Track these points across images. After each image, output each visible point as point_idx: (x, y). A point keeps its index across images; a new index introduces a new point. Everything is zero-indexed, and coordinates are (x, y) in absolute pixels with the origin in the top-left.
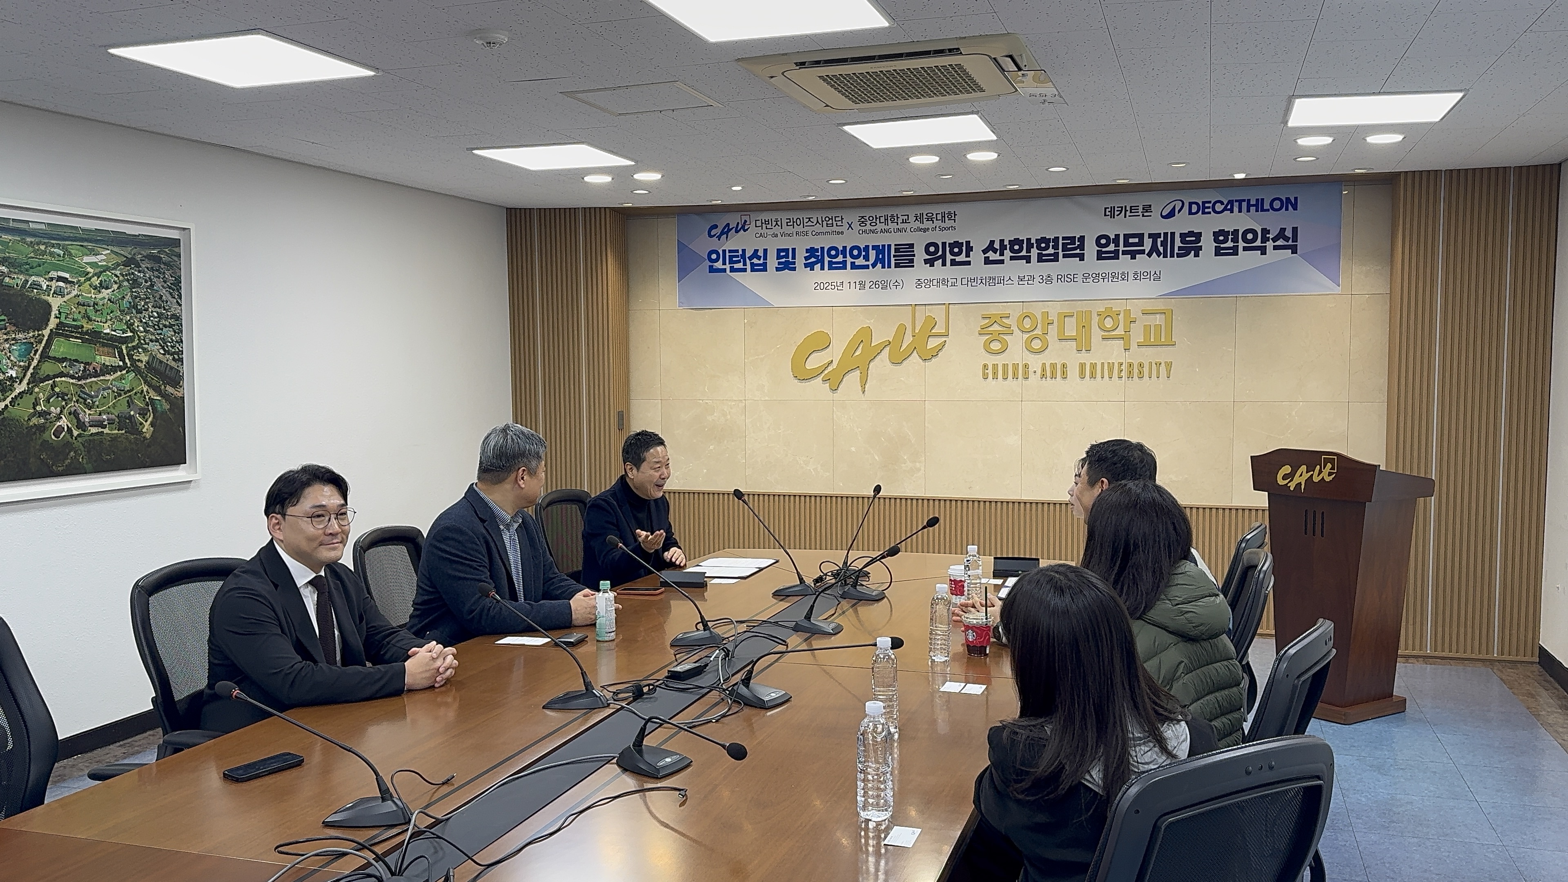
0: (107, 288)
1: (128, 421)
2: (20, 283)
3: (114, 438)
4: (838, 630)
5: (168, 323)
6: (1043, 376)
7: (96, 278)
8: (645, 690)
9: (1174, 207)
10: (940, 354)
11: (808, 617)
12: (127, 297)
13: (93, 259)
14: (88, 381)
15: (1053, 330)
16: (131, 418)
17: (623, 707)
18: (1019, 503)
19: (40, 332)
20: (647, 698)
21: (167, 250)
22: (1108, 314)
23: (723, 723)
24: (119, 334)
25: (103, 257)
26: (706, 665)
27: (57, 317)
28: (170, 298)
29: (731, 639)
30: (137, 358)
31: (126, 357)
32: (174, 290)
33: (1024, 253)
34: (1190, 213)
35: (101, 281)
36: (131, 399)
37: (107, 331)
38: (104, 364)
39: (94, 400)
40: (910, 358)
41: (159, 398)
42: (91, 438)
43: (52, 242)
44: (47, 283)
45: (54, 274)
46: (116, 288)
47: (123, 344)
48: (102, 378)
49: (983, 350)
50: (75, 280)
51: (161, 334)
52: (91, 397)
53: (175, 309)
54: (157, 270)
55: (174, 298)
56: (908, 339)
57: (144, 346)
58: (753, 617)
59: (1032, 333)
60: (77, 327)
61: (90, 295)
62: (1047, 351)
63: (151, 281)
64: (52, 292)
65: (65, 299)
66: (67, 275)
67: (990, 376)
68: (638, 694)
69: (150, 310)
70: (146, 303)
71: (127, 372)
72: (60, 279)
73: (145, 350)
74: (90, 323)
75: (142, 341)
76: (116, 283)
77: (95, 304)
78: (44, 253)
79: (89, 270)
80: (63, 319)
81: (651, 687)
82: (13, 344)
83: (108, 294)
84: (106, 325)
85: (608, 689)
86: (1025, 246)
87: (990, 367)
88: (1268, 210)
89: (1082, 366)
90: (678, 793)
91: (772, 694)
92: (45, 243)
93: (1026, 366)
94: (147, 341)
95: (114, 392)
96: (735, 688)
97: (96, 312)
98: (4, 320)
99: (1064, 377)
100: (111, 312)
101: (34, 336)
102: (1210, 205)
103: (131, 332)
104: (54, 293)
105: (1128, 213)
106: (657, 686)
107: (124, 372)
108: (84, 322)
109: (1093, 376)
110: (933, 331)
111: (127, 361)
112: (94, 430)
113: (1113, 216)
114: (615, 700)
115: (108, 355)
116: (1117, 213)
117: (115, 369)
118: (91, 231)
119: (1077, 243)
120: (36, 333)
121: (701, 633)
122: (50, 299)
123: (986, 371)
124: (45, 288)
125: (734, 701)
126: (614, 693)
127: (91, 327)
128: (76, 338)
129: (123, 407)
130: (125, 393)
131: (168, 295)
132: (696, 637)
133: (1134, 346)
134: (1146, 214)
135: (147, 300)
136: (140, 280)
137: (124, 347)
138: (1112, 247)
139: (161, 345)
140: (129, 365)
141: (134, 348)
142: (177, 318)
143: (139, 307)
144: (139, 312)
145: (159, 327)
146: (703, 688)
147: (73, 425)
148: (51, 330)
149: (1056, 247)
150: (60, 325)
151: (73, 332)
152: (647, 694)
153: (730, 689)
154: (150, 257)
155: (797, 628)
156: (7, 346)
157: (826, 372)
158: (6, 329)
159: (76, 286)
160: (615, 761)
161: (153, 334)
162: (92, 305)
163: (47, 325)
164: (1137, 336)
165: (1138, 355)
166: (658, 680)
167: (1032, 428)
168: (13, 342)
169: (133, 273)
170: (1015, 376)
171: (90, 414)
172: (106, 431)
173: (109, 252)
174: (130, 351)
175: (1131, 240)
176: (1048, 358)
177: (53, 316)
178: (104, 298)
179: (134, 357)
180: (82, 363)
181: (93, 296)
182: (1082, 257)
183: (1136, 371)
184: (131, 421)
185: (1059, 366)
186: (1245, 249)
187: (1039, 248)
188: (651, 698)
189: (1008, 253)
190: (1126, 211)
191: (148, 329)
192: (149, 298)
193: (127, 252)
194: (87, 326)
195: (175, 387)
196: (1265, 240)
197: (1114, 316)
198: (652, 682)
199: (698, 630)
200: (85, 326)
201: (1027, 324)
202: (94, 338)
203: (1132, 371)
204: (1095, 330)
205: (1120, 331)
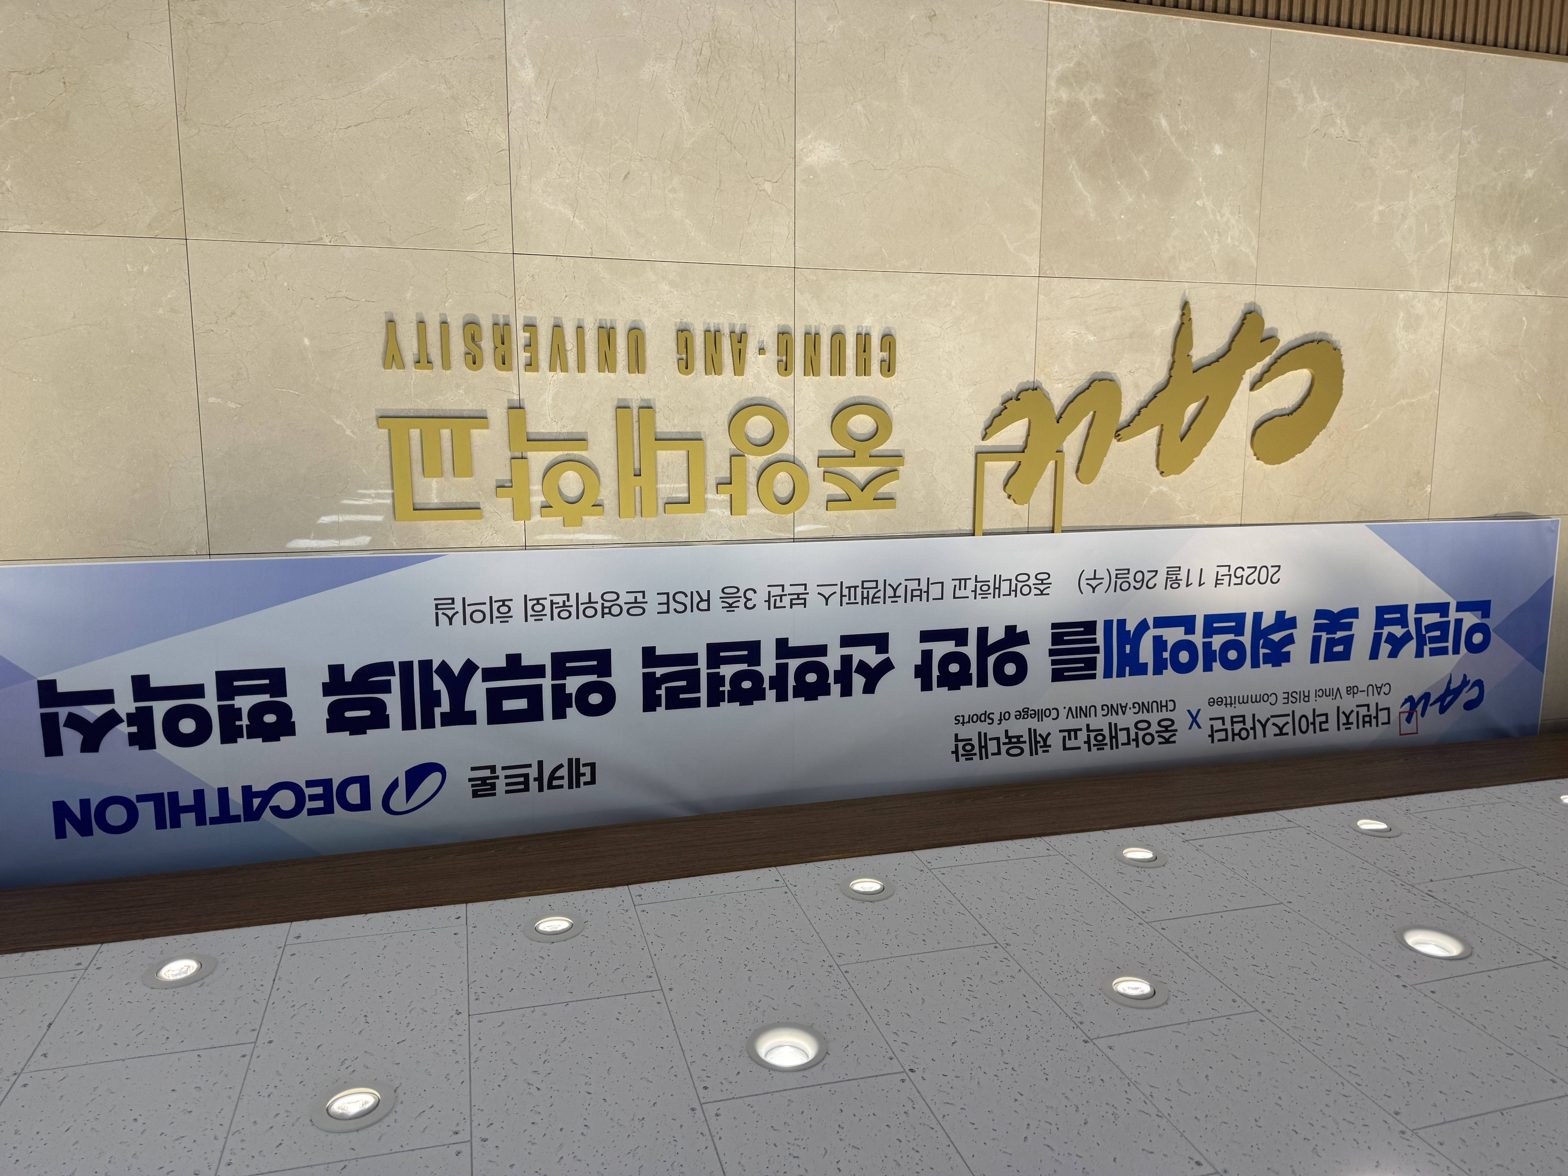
6: (740, 338)
9: (408, 799)
10: (996, 405)
15: (717, 464)
22: (571, 508)
33: (794, 664)
34: (364, 782)
40: (1070, 392)
49: (895, 410)
56: (1073, 443)
59: (771, 457)
62: (731, 409)
67: (875, 342)
86: (791, 682)
87: (876, 365)
88: (142, 798)
89: (637, 363)
93: (785, 368)
99: (684, 335)
102: (309, 805)
105: (533, 772)
109: (606, 331)
113: (574, 765)
116: (564, 772)
119: (662, 692)
123: (885, 355)
133: (498, 417)
134: (487, 773)
138: (573, 684)
149: (715, 681)
157: (1267, 360)
164: (490, 446)
165: (484, 390)
170: (812, 337)
175: (521, 704)
176: (728, 388)
182: (650, 656)
183: (486, 344)
185: (699, 364)
186: (197, 691)
187: (757, 678)
189: (832, 662)
190: (539, 779)
196: (141, 719)
197: (557, 502)
201: (782, 482)
203: (499, 344)
204: (607, 466)
205: (540, 459)
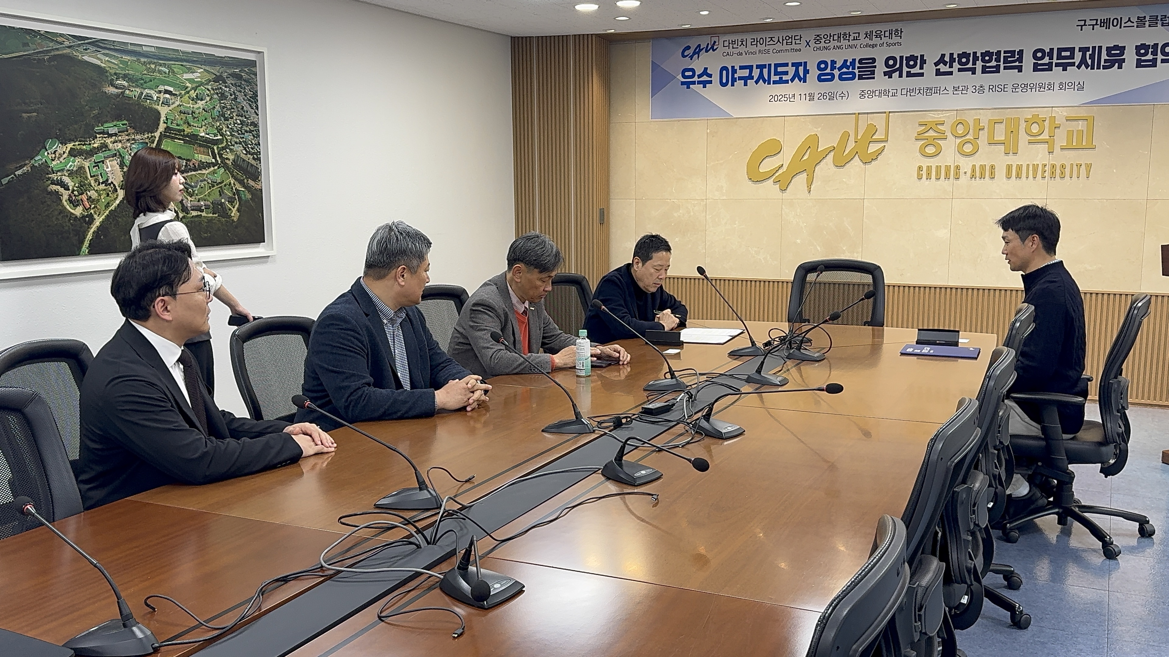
0: (202, 100)
1: (220, 207)
2: (137, 95)
3: (210, 220)
4: (784, 382)
5: (248, 129)
6: (973, 176)
7: (193, 91)
8: (624, 421)
10: (879, 157)
11: (759, 371)
12: (217, 107)
13: (191, 76)
14: (190, 174)
15: (984, 136)
16: (222, 204)
17: (605, 434)
18: (946, 288)
19: (153, 135)
20: (625, 428)
21: (246, 69)
22: (1035, 120)
23: (688, 449)
24: (211, 137)
25: (198, 74)
26: (674, 405)
27: (165, 123)
28: (250, 109)
29: (693, 386)
30: (225, 157)
31: (217, 156)
32: (252, 102)
35: (197, 94)
36: (222, 189)
37: (203, 134)
38: (201, 161)
39: (194, 189)
40: (852, 162)
41: (243, 189)
42: (191, 219)
43: (160, 62)
44: (157, 95)
45: (162, 88)
46: (208, 100)
47: (214, 145)
48: (199, 172)
49: (918, 154)
50: (178, 93)
51: (243, 138)
52: (192, 186)
53: (253, 118)
54: (239, 86)
55: (253, 109)
56: (851, 145)
57: (231, 147)
58: (712, 370)
59: (964, 138)
60: (180, 131)
61: (189, 105)
62: (977, 154)
63: (235, 94)
64: (161, 102)
65: (170, 108)
66: (171, 89)
67: (924, 177)
68: (618, 424)
69: (235, 118)
70: (232, 113)
71: (218, 168)
72: (166, 92)
73: (231, 150)
74: (189, 127)
75: (229, 143)
76: (208, 96)
77: (193, 112)
78: (154, 71)
79: (188, 85)
80: (169, 124)
81: (629, 419)
82: (133, 144)
83: (202, 105)
84: (202, 130)
85: (594, 419)
87: (925, 169)
89: (1009, 167)
90: (651, 497)
91: (729, 428)
92: (155, 62)
93: (958, 168)
94: (233, 143)
95: (208, 183)
96: (698, 422)
97: (194, 119)
98: (126, 124)
99: (992, 177)
100: (205, 119)
101: (148, 137)
103: (221, 135)
104: (162, 103)
106: (633, 419)
107: (216, 168)
108: (184, 127)
109: (1018, 176)
110: (873, 138)
111: (218, 159)
112: (194, 213)
114: (599, 428)
115: (203, 153)
117: (209, 165)
118: (189, 53)
120: (150, 135)
121: (669, 381)
122: (159, 108)
123: (921, 173)
124: (155, 99)
125: (697, 432)
126: (599, 422)
127: (191, 131)
128: (179, 139)
129: (216, 196)
130: (217, 185)
131: (248, 107)
132: (664, 384)
133: (1057, 149)
135: (232, 110)
136: (226, 94)
137: (215, 148)
139: (243, 147)
140: (219, 162)
141: (223, 148)
142: (255, 125)
143: (226, 116)
144: (226, 119)
145: (241, 132)
146: (673, 421)
147: (179, 209)
148: (161, 133)
150: (167, 129)
151: (177, 135)
152: (625, 424)
153: (693, 423)
154: (234, 75)
155: (749, 380)
156: (129, 145)
158: (127, 131)
159: (179, 98)
160: (600, 471)
161: (237, 138)
162: (191, 113)
163: (157, 128)
164: (1061, 140)
165: (1060, 157)
166: (634, 415)
167: (960, 222)
168: (133, 142)
169: (221, 88)
170: (947, 177)
171: (191, 201)
172: (204, 214)
173: (202, 70)
174: (220, 150)
176: (978, 160)
177: (162, 121)
178: (199, 108)
179: (223, 156)
180: (184, 159)
181: (192, 106)
183: (1058, 171)
184: (222, 207)
185: (987, 168)
188: (628, 428)
191: (233, 133)
192: (234, 109)
193: (216, 70)
194: (188, 131)
195: (254, 180)
197: (1041, 123)
198: (630, 415)
199: (666, 378)
200: (186, 130)
201: (960, 130)
202: (193, 139)
203: (1054, 172)
204: (1022, 135)
205: (1045, 136)
